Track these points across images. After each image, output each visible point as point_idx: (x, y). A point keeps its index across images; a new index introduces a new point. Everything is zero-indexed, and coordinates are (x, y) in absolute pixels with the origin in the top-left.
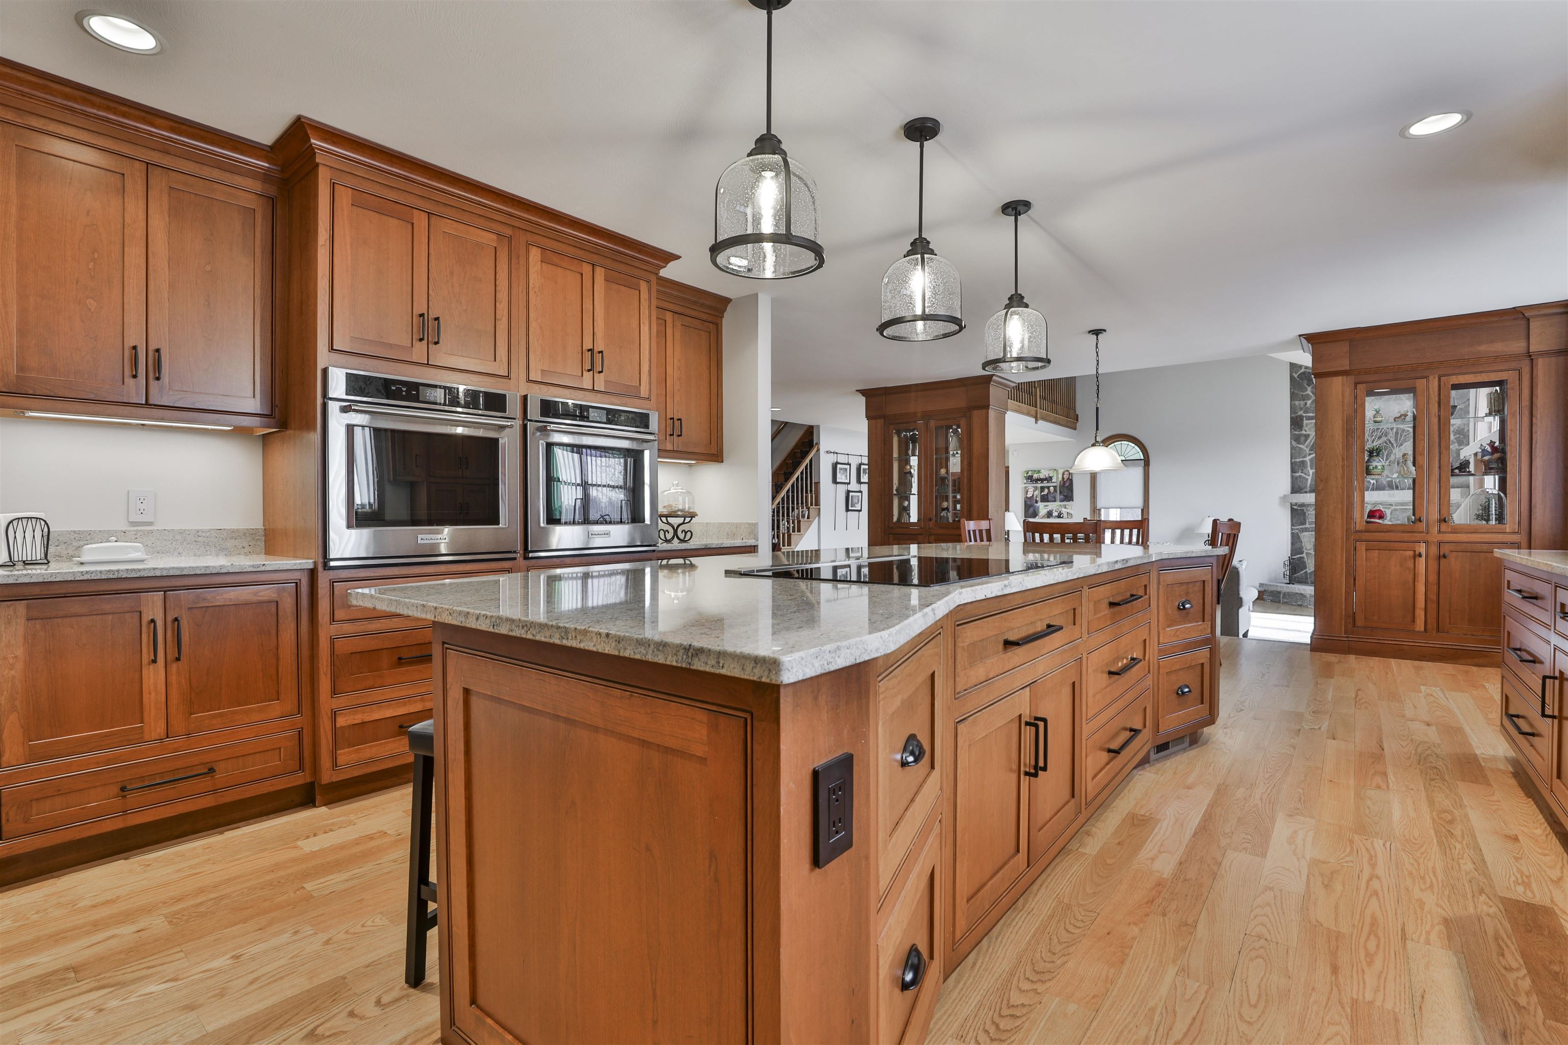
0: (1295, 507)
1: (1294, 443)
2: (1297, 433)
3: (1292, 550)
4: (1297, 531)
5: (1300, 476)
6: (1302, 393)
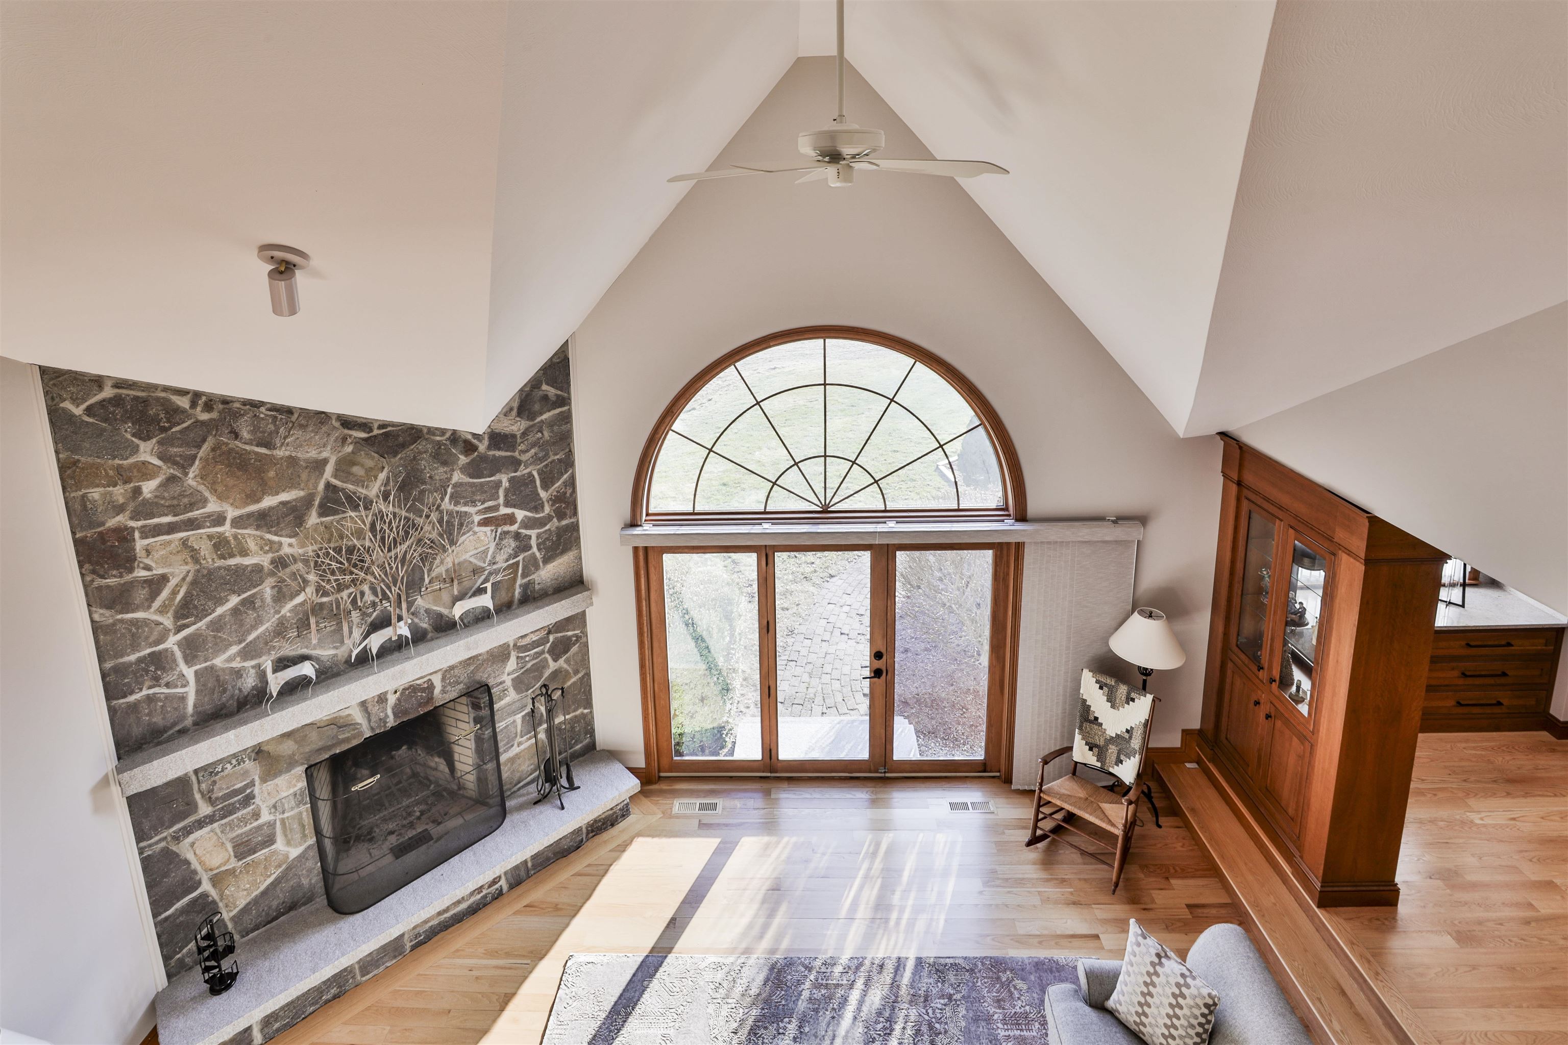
0: (141, 802)
1: (106, 616)
4: (163, 844)
5: (150, 699)
6: (117, 461)
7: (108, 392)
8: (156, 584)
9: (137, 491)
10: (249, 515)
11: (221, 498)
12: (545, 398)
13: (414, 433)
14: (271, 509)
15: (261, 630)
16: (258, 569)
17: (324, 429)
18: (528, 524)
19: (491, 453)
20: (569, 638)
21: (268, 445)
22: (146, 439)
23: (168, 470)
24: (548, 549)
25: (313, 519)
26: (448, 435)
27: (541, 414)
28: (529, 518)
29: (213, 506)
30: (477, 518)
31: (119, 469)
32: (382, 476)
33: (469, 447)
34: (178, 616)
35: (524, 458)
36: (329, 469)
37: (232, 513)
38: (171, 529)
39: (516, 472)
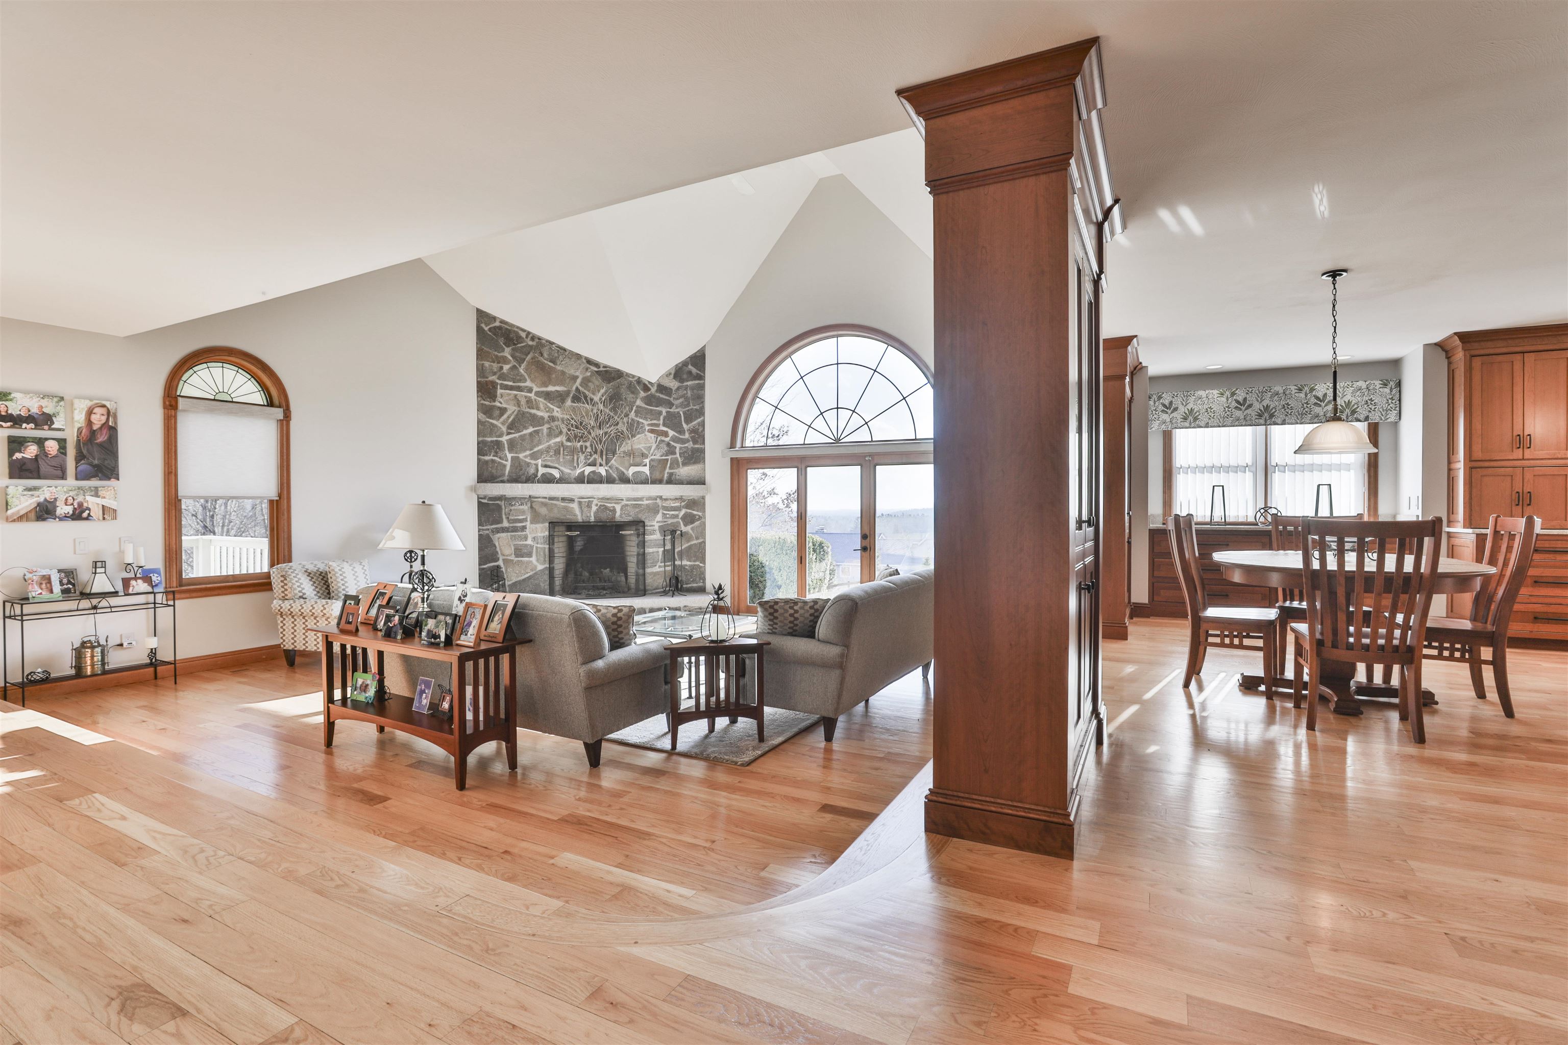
0: (483, 501)
1: (483, 417)
2: (487, 403)
3: (480, 558)
4: (487, 532)
5: (493, 461)
6: (496, 353)
7: (497, 324)
8: (503, 411)
9: (501, 368)
10: (542, 392)
11: (532, 381)
12: (690, 373)
13: (619, 374)
14: (551, 392)
15: (540, 447)
16: (542, 418)
17: (579, 362)
18: (674, 439)
19: (658, 394)
20: (694, 516)
21: (554, 362)
22: (508, 346)
23: (513, 363)
24: (686, 458)
25: (569, 403)
26: (636, 378)
27: (687, 381)
28: (676, 437)
29: (528, 383)
30: (647, 428)
31: (497, 356)
32: (602, 391)
33: (646, 388)
34: (509, 428)
35: (677, 402)
36: (579, 381)
37: (535, 389)
38: (511, 388)
39: (670, 408)
